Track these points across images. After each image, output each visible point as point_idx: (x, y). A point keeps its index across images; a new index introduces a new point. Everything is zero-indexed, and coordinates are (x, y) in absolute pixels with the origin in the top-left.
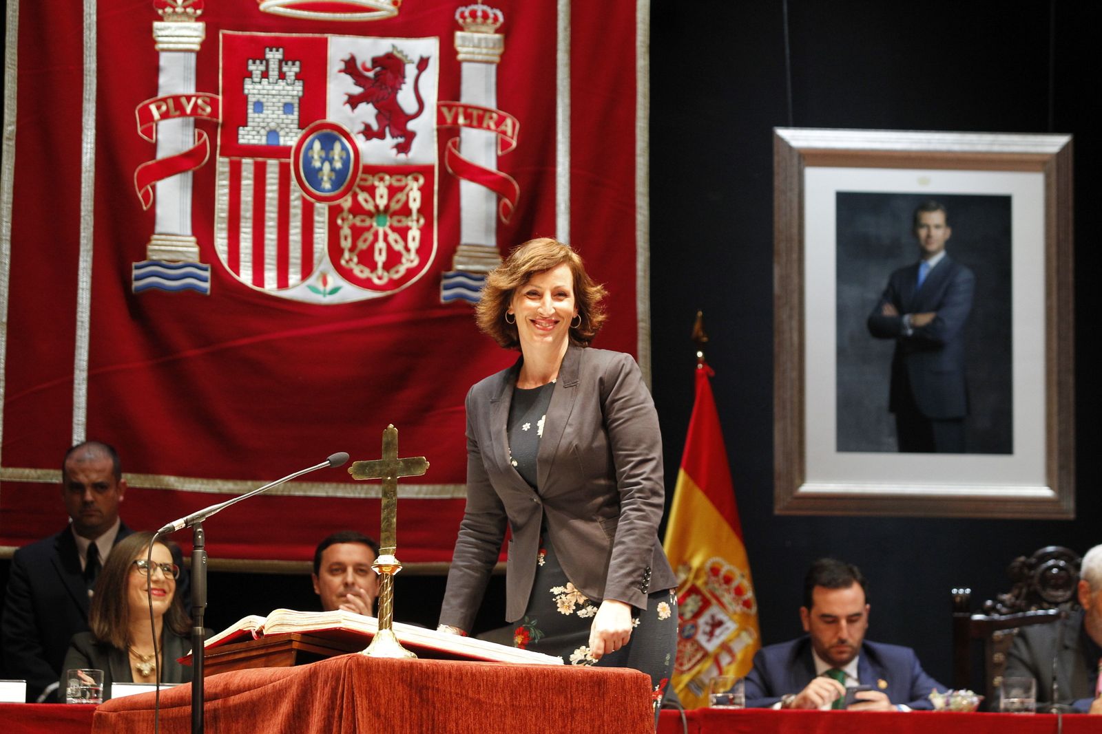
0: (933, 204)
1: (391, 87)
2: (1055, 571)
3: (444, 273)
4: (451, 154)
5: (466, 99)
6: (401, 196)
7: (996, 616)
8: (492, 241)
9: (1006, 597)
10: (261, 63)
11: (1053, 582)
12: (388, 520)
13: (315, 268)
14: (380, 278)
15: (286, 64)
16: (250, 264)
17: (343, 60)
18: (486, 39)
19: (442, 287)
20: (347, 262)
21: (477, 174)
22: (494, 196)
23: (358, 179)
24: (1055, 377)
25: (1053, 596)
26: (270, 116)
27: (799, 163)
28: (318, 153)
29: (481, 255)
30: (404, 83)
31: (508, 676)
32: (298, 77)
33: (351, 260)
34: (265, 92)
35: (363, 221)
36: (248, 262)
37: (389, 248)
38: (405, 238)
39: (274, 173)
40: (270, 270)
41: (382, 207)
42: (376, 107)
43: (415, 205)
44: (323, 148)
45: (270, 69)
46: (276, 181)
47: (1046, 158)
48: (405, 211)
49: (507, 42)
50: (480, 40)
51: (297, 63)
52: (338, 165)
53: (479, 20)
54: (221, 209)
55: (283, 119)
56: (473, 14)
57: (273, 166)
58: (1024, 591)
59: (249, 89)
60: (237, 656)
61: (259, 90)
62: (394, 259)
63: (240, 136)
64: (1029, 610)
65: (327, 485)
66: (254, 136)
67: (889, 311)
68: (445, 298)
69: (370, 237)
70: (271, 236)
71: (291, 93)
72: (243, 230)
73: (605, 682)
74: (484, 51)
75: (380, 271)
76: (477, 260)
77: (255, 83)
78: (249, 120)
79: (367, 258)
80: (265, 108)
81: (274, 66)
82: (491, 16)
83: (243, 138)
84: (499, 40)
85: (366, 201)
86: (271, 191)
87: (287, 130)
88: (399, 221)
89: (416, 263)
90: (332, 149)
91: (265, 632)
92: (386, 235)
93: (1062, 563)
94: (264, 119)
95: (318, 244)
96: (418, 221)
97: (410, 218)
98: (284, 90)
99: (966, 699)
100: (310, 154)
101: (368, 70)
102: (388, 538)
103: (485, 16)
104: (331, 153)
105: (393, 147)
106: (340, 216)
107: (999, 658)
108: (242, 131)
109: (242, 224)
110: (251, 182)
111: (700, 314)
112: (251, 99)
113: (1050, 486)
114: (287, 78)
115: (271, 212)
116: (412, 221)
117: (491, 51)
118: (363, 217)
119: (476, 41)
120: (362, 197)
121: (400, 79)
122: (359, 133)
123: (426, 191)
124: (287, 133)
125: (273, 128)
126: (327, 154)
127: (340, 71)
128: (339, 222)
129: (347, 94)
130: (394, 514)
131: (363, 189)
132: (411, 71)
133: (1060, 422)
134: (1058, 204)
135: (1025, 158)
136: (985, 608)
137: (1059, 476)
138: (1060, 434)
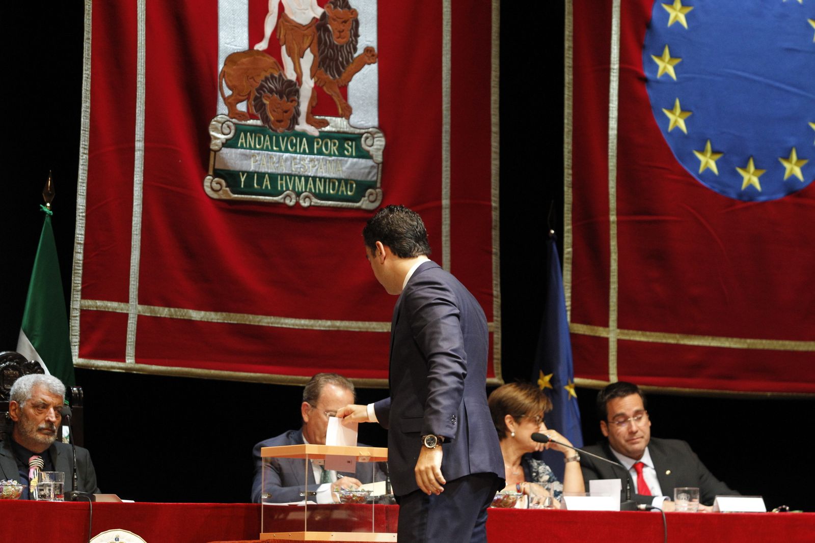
2: (10, 370)
11: (9, 378)
93: (15, 364)
99: (13, 487)
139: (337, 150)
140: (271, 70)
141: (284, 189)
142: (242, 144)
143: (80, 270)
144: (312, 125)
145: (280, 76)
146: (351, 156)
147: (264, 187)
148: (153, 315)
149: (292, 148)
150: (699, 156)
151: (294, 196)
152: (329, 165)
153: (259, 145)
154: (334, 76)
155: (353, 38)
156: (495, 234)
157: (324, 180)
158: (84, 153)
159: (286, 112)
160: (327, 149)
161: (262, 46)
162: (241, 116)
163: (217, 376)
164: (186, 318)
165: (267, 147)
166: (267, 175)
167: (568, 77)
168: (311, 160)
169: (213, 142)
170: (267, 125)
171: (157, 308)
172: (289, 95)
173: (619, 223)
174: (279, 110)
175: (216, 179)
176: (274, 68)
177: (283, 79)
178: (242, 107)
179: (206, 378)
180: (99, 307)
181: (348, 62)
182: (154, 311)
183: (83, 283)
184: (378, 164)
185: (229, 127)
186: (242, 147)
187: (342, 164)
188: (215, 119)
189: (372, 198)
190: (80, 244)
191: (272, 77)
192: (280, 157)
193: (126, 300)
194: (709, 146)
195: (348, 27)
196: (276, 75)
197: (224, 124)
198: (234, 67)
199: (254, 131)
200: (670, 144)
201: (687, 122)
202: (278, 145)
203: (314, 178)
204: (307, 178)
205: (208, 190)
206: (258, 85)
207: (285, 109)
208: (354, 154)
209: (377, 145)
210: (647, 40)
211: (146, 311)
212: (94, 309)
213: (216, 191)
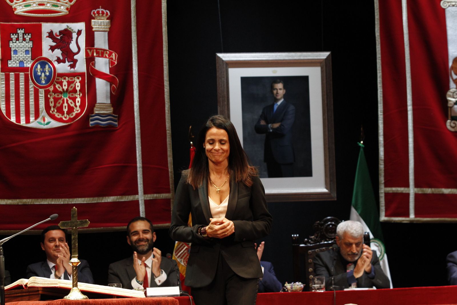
0: (278, 80)
1: (67, 42)
2: (331, 226)
3: (90, 115)
4: (91, 67)
5: (96, 46)
6: (73, 85)
7: (309, 245)
8: (109, 101)
9: (313, 237)
10: (16, 35)
11: (330, 230)
12: (74, 244)
13: (40, 114)
14: (66, 118)
15: (26, 35)
16: (15, 114)
17: (48, 33)
18: (103, 22)
19: (90, 121)
20: (53, 112)
21: (102, 75)
22: (109, 83)
23: (55, 79)
24: (327, 146)
25: (330, 236)
26: (20, 55)
27: (226, 67)
28: (40, 69)
29: (104, 107)
30: (73, 41)
31: (123, 304)
32: (30, 40)
33: (54, 111)
34: (18, 46)
35: (58, 95)
36: (14, 114)
37: (69, 105)
38: (75, 102)
39: (22, 78)
40: (22, 116)
41: (65, 90)
42: (61, 50)
43: (78, 89)
44: (41, 67)
45: (20, 37)
46: (24, 81)
47: (321, 61)
48: (75, 91)
49: (112, 23)
50: (101, 22)
51: (30, 34)
52: (48, 74)
53: (101, 15)
54: (2, 93)
55: (25, 57)
56: (98, 13)
57: (22, 75)
58: (319, 234)
59: (11, 45)
60: (18, 295)
61: (15, 45)
62: (71, 110)
63: (9, 64)
64: (322, 242)
65: (48, 200)
66: (14, 64)
67: (263, 123)
68: (91, 124)
69: (61, 102)
70: (22, 103)
71: (28, 46)
72: (11, 101)
73: (161, 303)
74: (103, 27)
75: (65, 115)
76: (104, 109)
77: (14, 42)
78: (12, 57)
79: (60, 110)
80: (18, 52)
81: (21, 36)
82: (105, 13)
83: (10, 65)
84: (109, 22)
85: (59, 87)
86: (22, 85)
87: (27, 61)
88: (72, 95)
89: (79, 111)
90: (45, 68)
91: (28, 286)
92: (67, 101)
93: (333, 223)
94: (18, 57)
95: (41, 105)
96: (79, 95)
97: (76, 94)
98: (25, 45)
99: (298, 286)
100: (36, 69)
101: (58, 36)
102: (75, 251)
103: (103, 13)
104: (45, 69)
105: (69, 66)
106: (49, 94)
107: (310, 261)
108: (9, 62)
109: (11, 99)
110: (13, 82)
111: (190, 127)
112: (13, 49)
113: (327, 188)
114: (26, 40)
115: (22, 93)
116: (77, 95)
117: (106, 27)
118: (58, 94)
119: (100, 23)
120: (57, 86)
121: (70, 39)
122: (55, 61)
123: (82, 83)
124: (27, 62)
125: (21, 60)
126: (43, 70)
127: (47, 37)
128: (49, 96)
129: (50, 46)
130: (77, 242)
131: (58, 83)
132: (75, 35)
133: (330, 163)
134: (326, 79)
135: (313, 61)
136: (305, 241)
137: (330, 184)
138: (330, 168)
143: (382, 173)
148: (423, 193)
158: (381, 115)
164: (441, 193)
169: (450, 103)
171: (424, 189)
175: (453, 121)
180: (394, 191)
182: (423, 191)
183: (385, 180)
188: (449, 91)
190: (382, 160)
193: (407, 186)
197: (454, 93)
205: (449, 127)
211: (419, 191)
212: (391, 192)
213: (453, 127)
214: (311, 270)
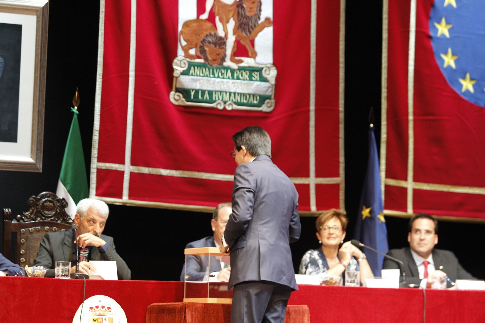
2: (48, 203)
7: (22, 222)
9: (27, 213)
11: (47, 207)
24: (37, 109)
47: (38, 9)
58: (34, 211)
93: (51, 199)
99: (41, 270)
113: (32, 157)
133: (38, 129)
134: (42, 31)
135: (28, 8)
136: (17, 218)
137: (37, 153)
138: (38, 134)
139: (249, 77)
140: (209, 31)
141: (217, 99)
142: (192, 73)
143: (96, 145)
144: (234, 62)
145: (215, 34)
146: (256, 80)
147: (205, 98)
148: (139, 172)
149: (222, 75)
150: (462, 81)
151: (222, 103)
152: (243, 85)
153: (202, 73)
154: (247, 34)
155: (259, 12)
156: (342, 126)
157: (241, 94)
158: (100, 78)
159: (218, 55)
160: (242, 76)
161: (205, 16)
162: (192, 57)
163: (176, 207)
164: (158, 174)
165: (207, 75)
166: (207, 92)
167: (385, 35)
168: (233, 83)
169: (175, 72)
170: (207, 63)
171: (141, 168)
172: (220, 45)
173: (415, 121)
174: (215, 54)
175: (177, 94)
176: (211, 29)
177: (217, 36)
178: (192, 52)
179: (169, 209)
180: (108, 167)
181: (255, 26)
182: (139, 170)
183: (98, 153)
184: (272, 85)
185: (184, 63)
186: (192, 75)
187: (251, 85)
188: (177, 58)
189: (269, 105)
190: (97, 130)
191: (211, 34)
192: (214, 81)
193: (123, 162)
194: (468, 76)
195: (255, 6)
196: (213, 33)
197: (182, 62)
198: (188, 29)
199: (200, 66)
200: (445, 74)
201: (456, 62)
202: (213, 74)
203: (235, 94)
204: (230, 93)
205: (172, 100)
206: (202, 39)
207: (218, 53)
208: (258, 79)
209: (272, 74)
210: (432, 14)
211: (136, 169)
212: (105, 168)
213: (176, 100)
214: (22, 251)
